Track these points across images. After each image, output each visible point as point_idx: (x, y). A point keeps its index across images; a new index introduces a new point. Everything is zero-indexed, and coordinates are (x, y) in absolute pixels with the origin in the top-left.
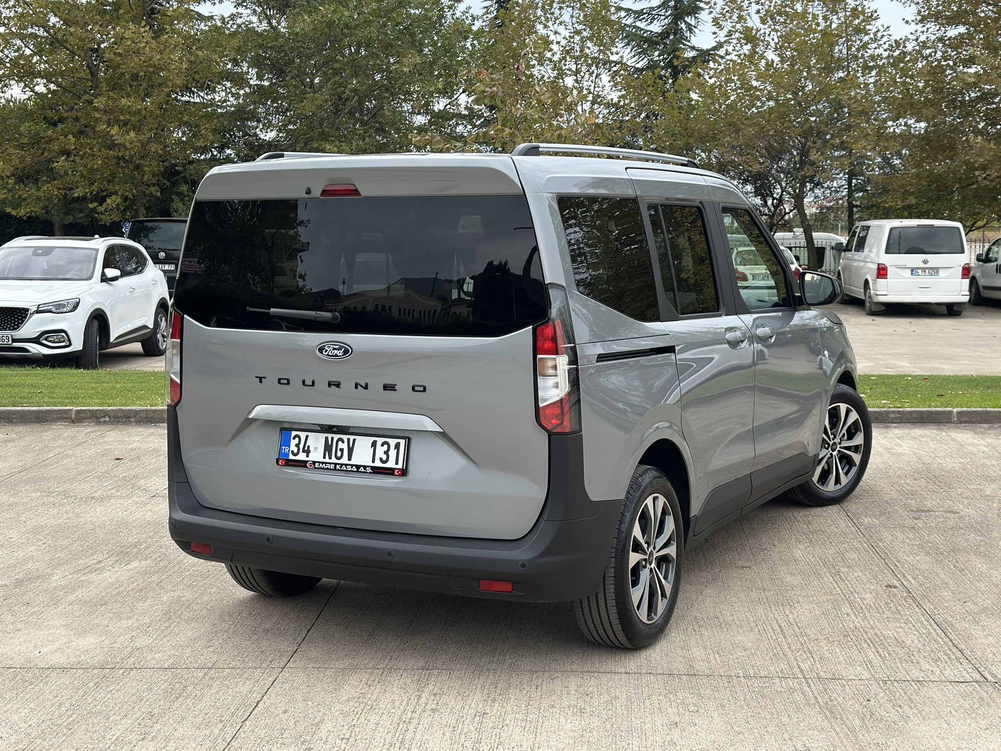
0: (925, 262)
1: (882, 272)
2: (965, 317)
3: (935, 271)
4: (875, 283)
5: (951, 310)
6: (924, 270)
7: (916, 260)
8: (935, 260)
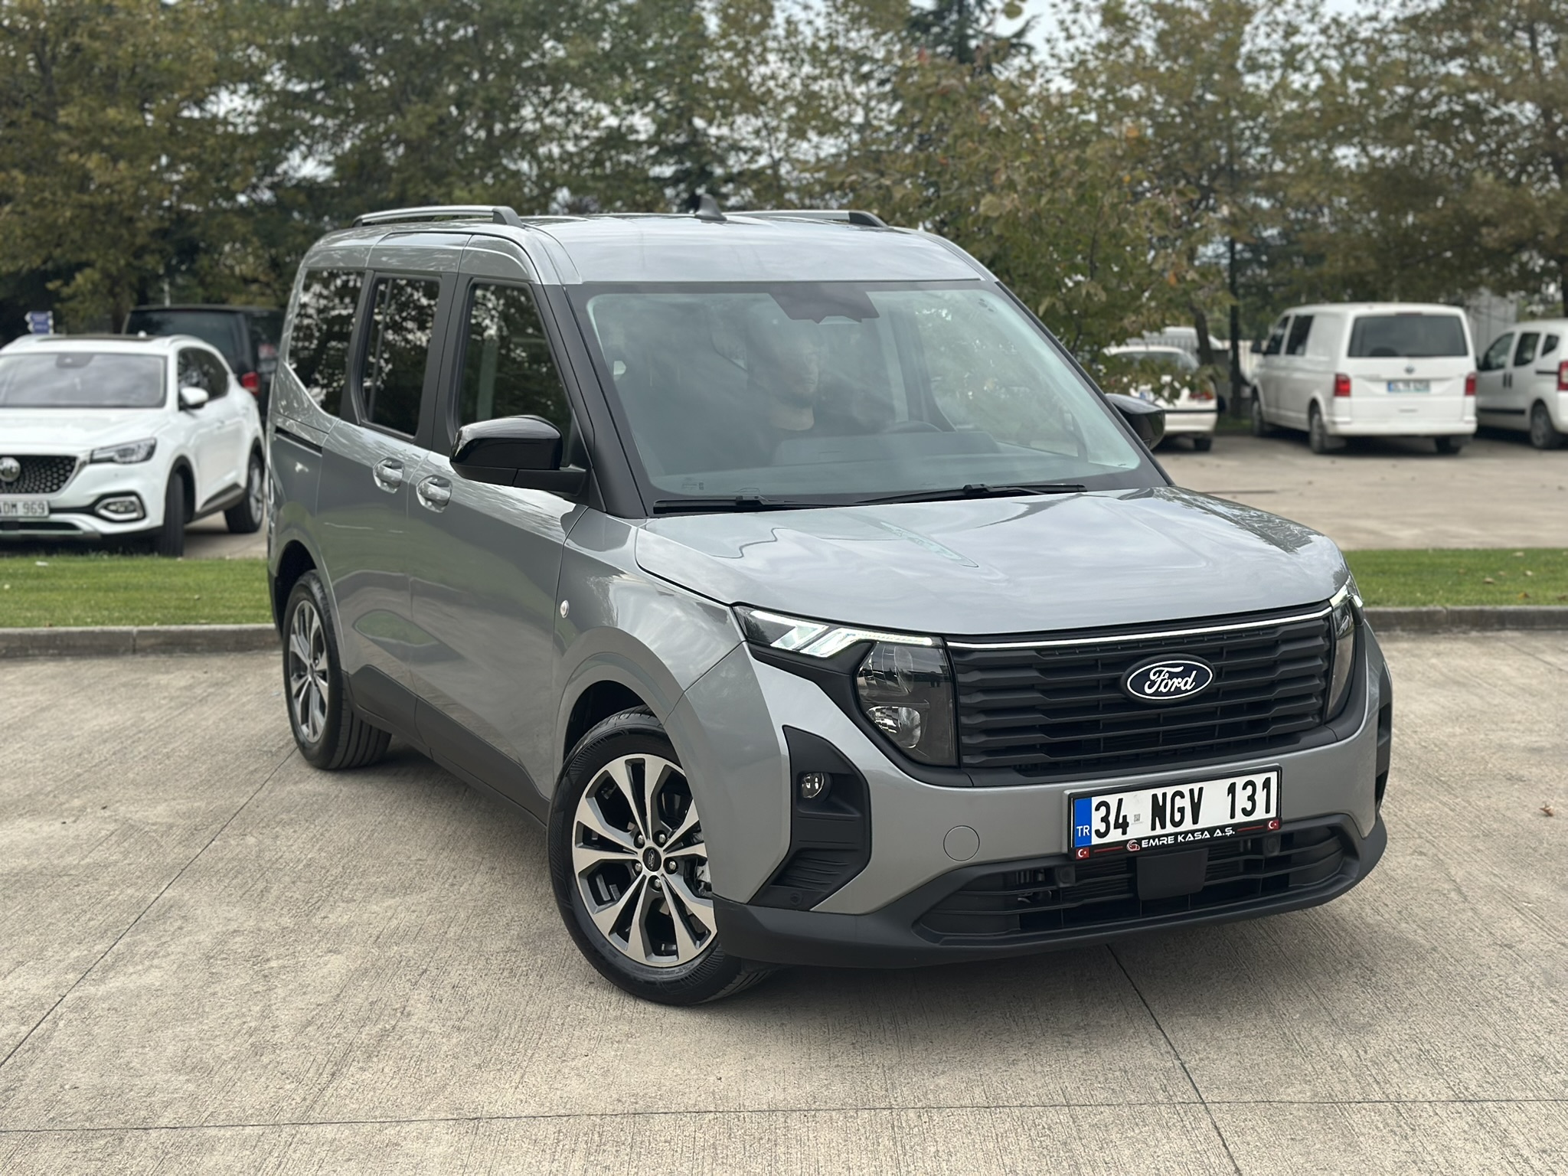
0: (1409, 371)
1: (1342, 386)
2: (1465, 456)
3: (1424, 384)
4: (1330, 403)
5: (1444, 446)
6: (1407, 382)
7: (1393, 367)
8: (1425, 367)
